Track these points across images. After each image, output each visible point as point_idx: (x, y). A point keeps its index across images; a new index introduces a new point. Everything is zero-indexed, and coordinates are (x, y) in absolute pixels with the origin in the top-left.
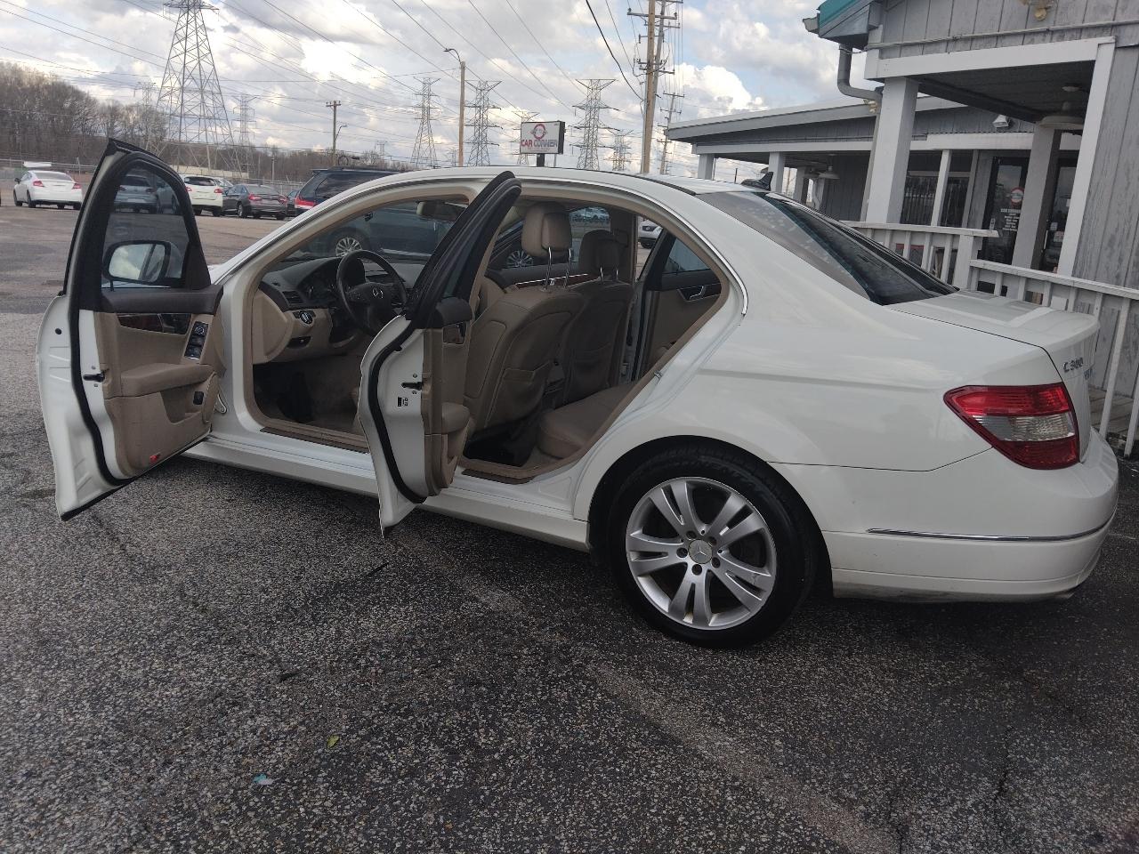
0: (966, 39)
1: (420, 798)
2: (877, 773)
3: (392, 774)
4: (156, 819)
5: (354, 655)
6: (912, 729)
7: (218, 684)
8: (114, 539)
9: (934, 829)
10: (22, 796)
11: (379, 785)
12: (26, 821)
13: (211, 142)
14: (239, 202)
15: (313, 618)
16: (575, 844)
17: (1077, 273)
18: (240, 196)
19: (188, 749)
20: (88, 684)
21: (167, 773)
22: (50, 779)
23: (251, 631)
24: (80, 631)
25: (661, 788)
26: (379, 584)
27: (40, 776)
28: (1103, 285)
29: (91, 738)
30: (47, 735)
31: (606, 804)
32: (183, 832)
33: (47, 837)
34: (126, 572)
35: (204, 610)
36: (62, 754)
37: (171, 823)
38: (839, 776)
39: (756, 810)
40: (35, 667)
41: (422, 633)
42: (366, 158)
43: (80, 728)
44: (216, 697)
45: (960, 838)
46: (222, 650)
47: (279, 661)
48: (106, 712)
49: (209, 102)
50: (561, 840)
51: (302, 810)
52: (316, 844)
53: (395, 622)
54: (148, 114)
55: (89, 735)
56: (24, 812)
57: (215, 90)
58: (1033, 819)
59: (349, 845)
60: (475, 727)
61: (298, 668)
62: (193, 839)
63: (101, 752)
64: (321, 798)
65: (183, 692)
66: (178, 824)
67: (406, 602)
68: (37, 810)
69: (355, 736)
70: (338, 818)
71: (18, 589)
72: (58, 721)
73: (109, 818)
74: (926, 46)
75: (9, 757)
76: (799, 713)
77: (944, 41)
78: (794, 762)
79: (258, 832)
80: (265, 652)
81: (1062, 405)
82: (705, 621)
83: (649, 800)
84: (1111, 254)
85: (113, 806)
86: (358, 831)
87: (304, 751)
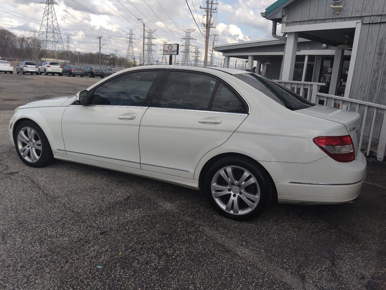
0: (314, 20)
1: (151, 271)
2: (294, 259)
3: (141, 263)
4: (66, 280)
5: (124, 225)
6: (304, 245)
7: (80, 236)
8: (40, 188)
9: (313, 277)
10: (20, 274)
11: (137, 267)
12: (23, 282)
13: (57, 50)
14: (68, 71)
15: (109, 213)
16: (201, 284)
17: (351, 97)
18: (68, 69)
19: (73, 257)
20: (37, 237)
21: (68, 265)
22: (29, 268)
23: (89, 218)
24: (32, 219)
25: (227, 265)
26: (130, 202)
27: (25, 267)
28: (358, 101)
29: (40, 255)
30: (26, 254)
31: (210, 271)
32: (75, 284)
33: (30, 287)
34: (45, 199)
35: (73, 212)
36: (32, 260)
37: (70, 281)
38: (282, 261)
39: (257, 272)
40: (19, 231)
41: (145, 218)
42: (110, 56)
43: (36, 251)
44: (81, 240)
45: (321, 279)
46: (80, 225)
47: (100, 228)
48: (45, 246)
49: (56, 36)
50: (197, 283)
51: (113, 276)
52: (118, 287)
53: (136, 214)
54: (35, 40)
55: (40, 254)
56: (22, 279)
57: (58, 32)
58: (343, 272)
59: (129, 286)
60: (166, 248)
61: (106, 230)
62: (79, 286)
63: (44, 259)
64: (118, 272)
65: (69, 239)
66: (73, 281)
67: (139, 208)
68: (26, 278)
69: (127, 252)
70: (125, 278)
71: (10, 206)
72: (29, 249)
73: (50, 280)
74: (301, 22)
75: (14, 261)
76: (269, 241)
77: (307, 20)
78: (268, 257)
79: (99, 283)
80: (95, 225)
81: (349, 142)
82: (237, 212)
83: (223, 270)
84: (361, 90)
85: (51, 276)
86: (132, 282)
87: (111, 257)
